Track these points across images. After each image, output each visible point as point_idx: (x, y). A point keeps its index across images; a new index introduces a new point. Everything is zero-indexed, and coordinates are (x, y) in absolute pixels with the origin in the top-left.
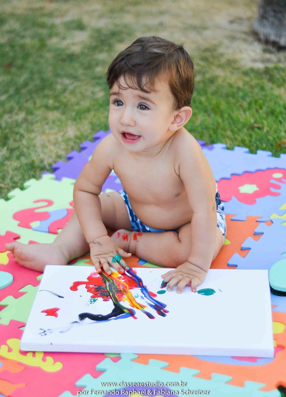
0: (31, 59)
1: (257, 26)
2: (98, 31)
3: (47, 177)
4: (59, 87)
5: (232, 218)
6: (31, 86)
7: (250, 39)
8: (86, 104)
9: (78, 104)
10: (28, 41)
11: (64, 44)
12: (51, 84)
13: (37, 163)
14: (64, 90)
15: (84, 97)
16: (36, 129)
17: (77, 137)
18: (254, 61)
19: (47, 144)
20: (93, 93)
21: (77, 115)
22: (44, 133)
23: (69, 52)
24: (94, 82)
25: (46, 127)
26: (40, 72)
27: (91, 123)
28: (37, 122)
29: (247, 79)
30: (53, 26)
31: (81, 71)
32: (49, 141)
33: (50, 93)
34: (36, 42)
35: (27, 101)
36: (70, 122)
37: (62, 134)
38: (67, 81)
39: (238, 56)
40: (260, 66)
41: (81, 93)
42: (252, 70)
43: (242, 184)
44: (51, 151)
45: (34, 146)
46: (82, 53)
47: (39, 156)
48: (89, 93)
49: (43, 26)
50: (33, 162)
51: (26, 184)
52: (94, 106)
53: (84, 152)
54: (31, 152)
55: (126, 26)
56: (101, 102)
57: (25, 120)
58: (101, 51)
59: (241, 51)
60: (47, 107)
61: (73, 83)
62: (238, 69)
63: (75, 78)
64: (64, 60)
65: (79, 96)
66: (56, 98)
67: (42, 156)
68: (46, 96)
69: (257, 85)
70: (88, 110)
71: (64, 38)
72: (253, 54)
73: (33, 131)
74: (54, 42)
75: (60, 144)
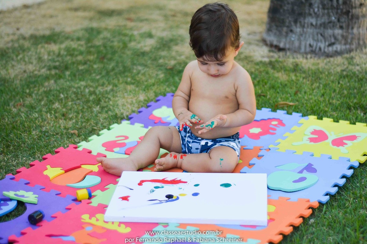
0: (117, 55)
1: (265, 36)
2: (162, 39)
3: (125, 123)
4: (135, 71)
5: (244, 148)
6: (117, 70)
7: (261, 44)
8: (152, 81)
9: (146, 81)
10: (116, 44)
11: (139, 46)
12: (130, 69)
13: (119, 115)
14: (138, 73)
15: (151, 77)
16: (118, 95)
17: (145, 100)
18: (263, 57)
19: (126, 104)
20: (157, 75)
21: (145, 87)
22: (124, 98)
23: (142, 51)
24: (158, 68)
25: (125, 94)
26: (122, 62)
27: (155, 92)
28: (119, 91)
29: (258, 67)
30: (132, 35)
31: (149, 62)
32: (127, 102)
33: (129, 74)
34: (121, 45)
35: (113, 79)
36: (141, 92)
37: (135, 98)
38: (140, 68)
39: (252, 54)
40: (266, 60)
41: (149, 75)
42: (261, 62)
43: (251, 128)
44: (128, 108)
45: (117, 105)
46: (151, 51)
47: (120, 111)
48: (154, 75)
49: (125, 35)
50: (116, 114)
51: (111, 127)
52: (157, 82)
53: (149, 108)
54: (115, 109)
55: (180, 36)
56: (162, 80)
57: (112, 90)
58: (163, 50)
59: (254, 51)
60: (127, 83)
61: (144, 69)
62: (252, 61)
63: (146, 66)
64: (138, 55)
65: (148, 76)
66: (133, 78)
67: (122, 111)
68: (127, 76)
69: (264, 71)
70: (154, 85)
71: (139, 43)
72: (262, 53)
73: (117, 96)
74: (132, 44)
75: (134, 104)
